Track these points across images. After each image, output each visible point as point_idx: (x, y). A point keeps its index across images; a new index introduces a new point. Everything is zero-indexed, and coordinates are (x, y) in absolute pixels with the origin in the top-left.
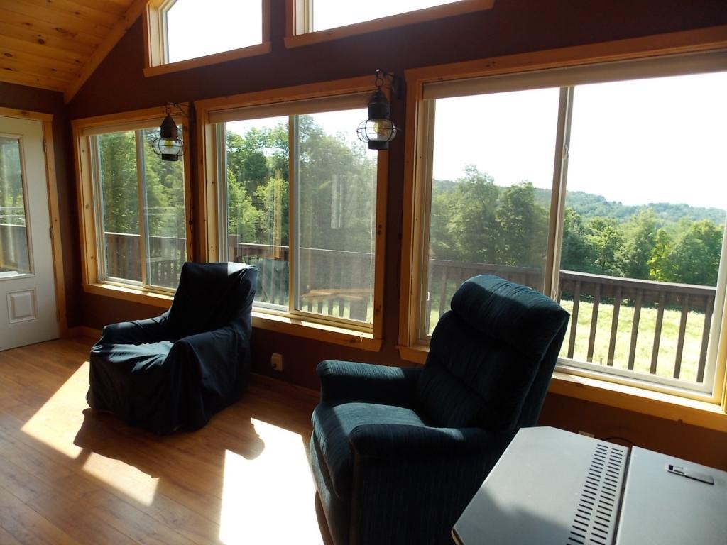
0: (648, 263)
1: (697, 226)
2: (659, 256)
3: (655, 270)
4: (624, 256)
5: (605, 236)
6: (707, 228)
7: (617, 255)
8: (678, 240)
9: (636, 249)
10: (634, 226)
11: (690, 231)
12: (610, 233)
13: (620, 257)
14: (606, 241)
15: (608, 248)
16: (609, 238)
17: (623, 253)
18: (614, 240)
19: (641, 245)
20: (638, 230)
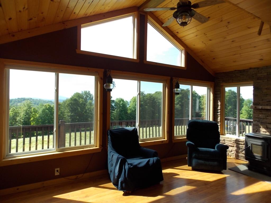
0: (30, 120)
1: (45, 106)
2: (34, 117)
3: (33, 122)
4: (21, 119)
5: (12, 112)
6: (49, 106)
7: (18, 119)
8: (40, 111)
9: (26, 116)
10: (23, 107)
11: (44, 107)
12: (14, 111)
13: (20, 119)
14: (12, 113)
15: (13, 116)
16: (14, 112)
17: (21, 117)
18: (16, 113)
19: (27, 113)
20: (25, 108)
